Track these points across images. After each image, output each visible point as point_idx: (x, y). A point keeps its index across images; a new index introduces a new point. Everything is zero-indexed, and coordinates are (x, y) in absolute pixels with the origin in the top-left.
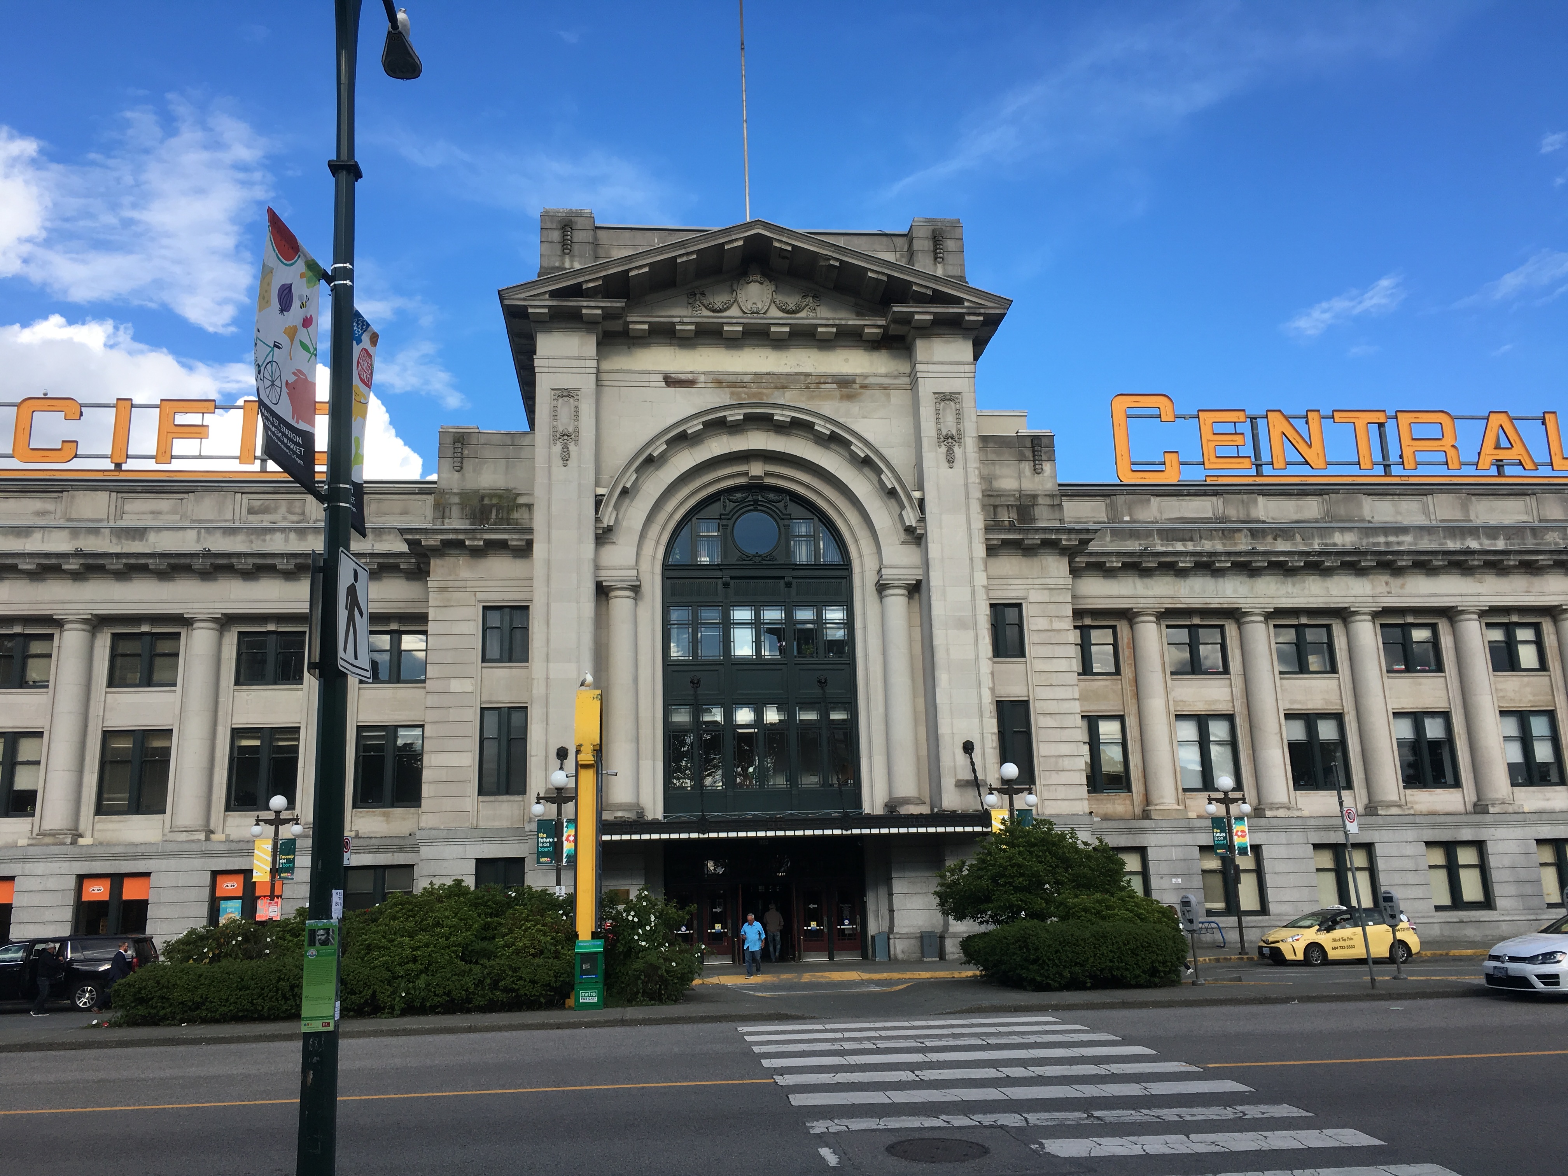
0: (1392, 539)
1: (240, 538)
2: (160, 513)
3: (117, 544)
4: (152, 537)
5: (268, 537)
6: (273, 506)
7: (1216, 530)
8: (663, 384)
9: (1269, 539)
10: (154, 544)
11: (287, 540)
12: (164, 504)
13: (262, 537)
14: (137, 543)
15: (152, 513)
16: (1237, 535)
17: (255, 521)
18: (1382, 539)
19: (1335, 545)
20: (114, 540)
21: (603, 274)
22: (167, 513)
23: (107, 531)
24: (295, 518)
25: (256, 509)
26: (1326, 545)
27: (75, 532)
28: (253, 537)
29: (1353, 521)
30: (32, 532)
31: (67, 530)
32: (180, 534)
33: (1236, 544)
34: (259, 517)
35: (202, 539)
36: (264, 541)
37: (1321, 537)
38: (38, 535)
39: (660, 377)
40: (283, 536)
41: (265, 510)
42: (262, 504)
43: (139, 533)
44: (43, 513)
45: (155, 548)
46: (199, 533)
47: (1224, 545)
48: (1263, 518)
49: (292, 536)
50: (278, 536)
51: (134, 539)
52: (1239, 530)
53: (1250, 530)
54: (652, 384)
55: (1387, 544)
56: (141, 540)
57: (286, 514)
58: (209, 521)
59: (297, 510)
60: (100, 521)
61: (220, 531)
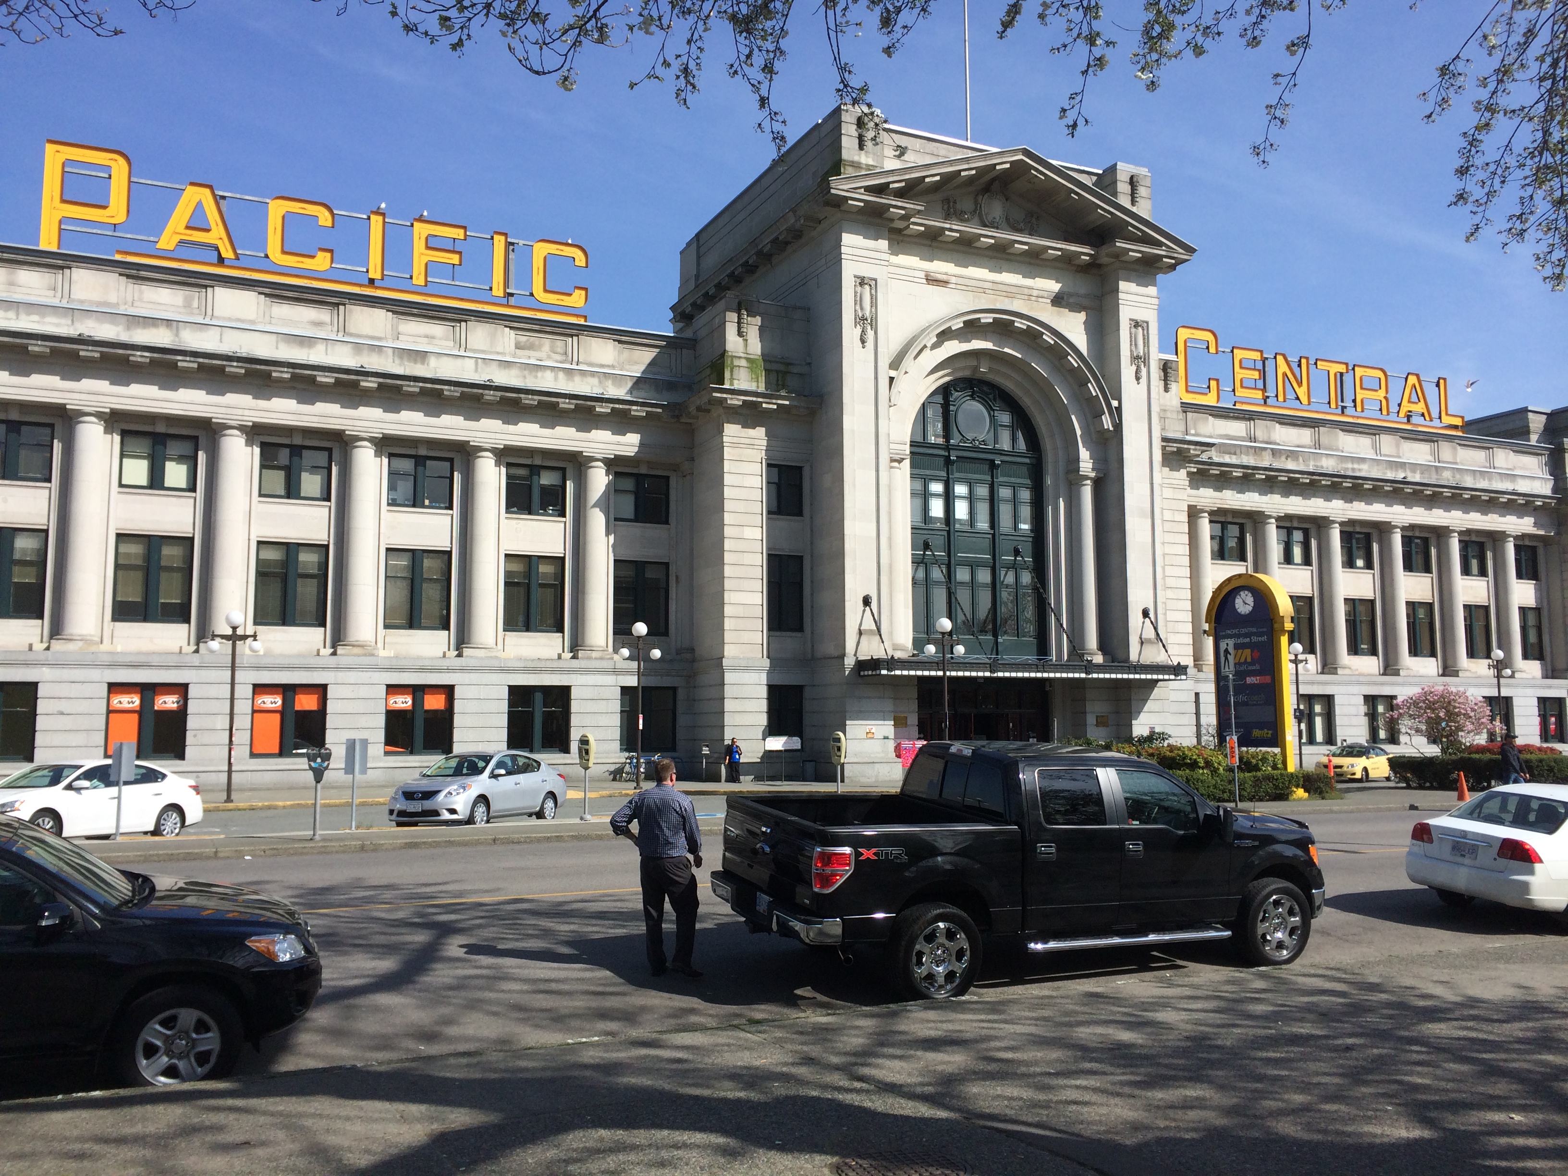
0: (1356, 466)
1: (513, 372)
2: (433, 337)
3: (400, 365)
4: (433, 361)
5: (540, 374)
6: (537, 343)
7: (1251, 447)
8: (924, 281)
9: (1283, 458)
10: (435, 368)
11: (556, 379)
12: (437, 329)
13: (534, 374)
14: (418, 365)
15: (427, 337)
16: (1264, 453)
17: (524, 357)
18: (1350, 466)
19: (1322, 467)
20: (397, 361)
21: (907, 177)
22: (440, 339)
23: (390, 351)
24: (559, 357)
25: (522, 344)
26: (1317, 466)
27: (358, 347)
28: (526, 373)
29: (1332, 450)
30: (315, 343)
31: (350, 345)
32: (459, 361)
33: (1262, 460)
34: (527, 353)
35: (479, 370)
36: (536, 377)
37: (1314, 460)
38: (321, 347)
39: (922, 275)
40: (553, 374)
41: (530, 347)
42: (528, 340)
43: (421, 356)
44: (318, 324)
45: (436, 373)
46: (477, 363)
47: (1255, 460)
48: (1278, 441)
49: (561, 375)
50: (549, 374)
51: (415, 362)
52: (1265, 449)
53: (1272, 450)
54: (916, 280)
55: (1353, 470)
56: (423, 363)
57: (550, 353)
58: (483, 352)
59: (559, 350)
60: (379, 339)
61: (495, 364)
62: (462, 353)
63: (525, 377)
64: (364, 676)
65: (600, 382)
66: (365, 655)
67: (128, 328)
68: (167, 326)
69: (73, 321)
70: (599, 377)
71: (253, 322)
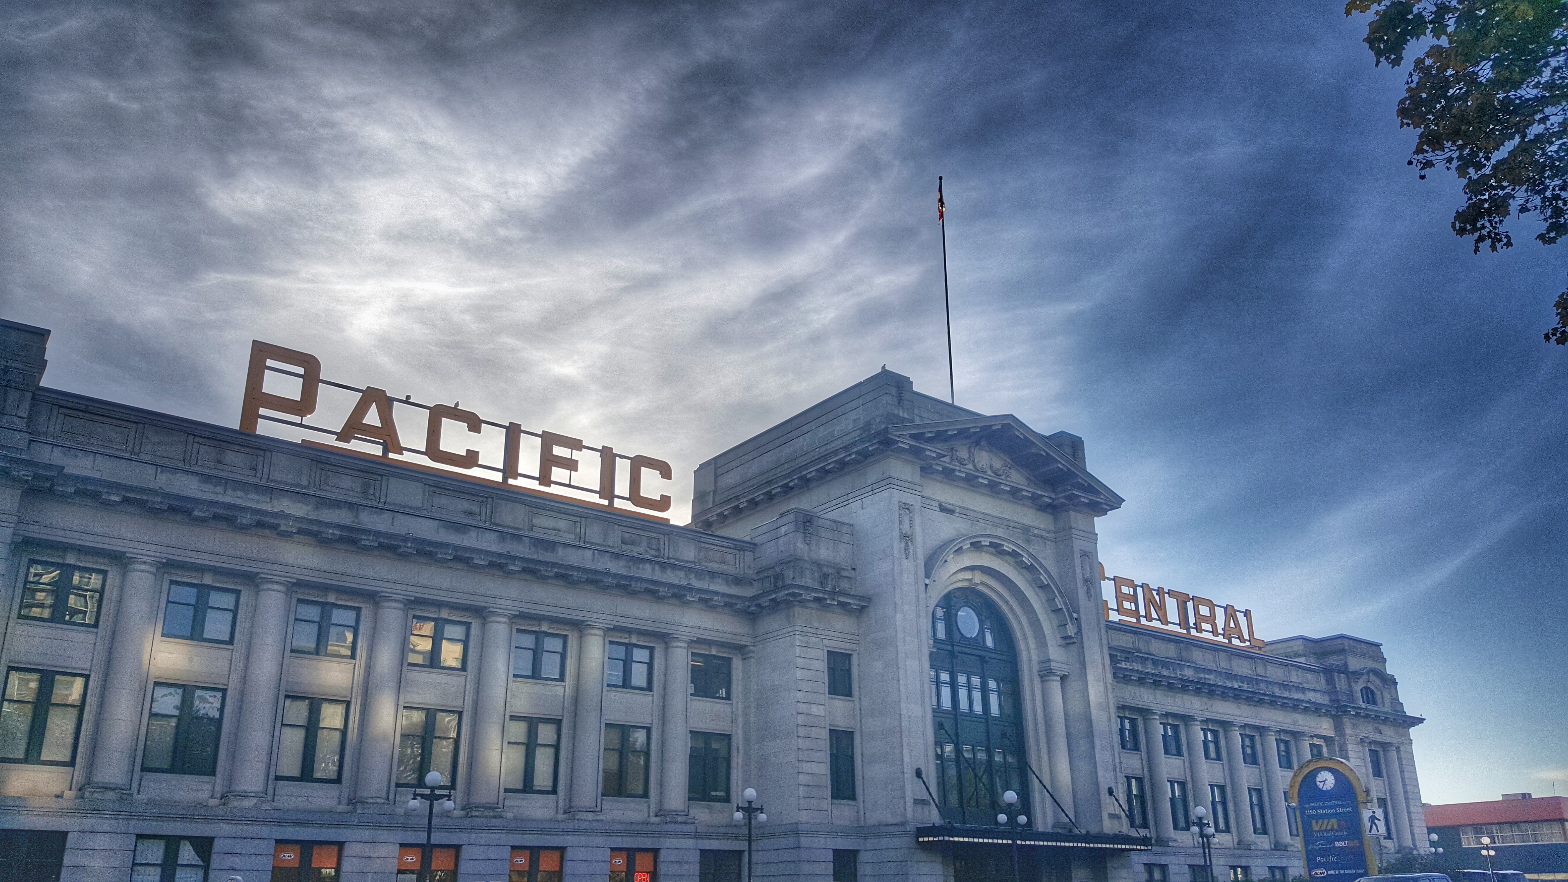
1: (622, 563)
2: (560, 530)
4: (560, 551)
5: (640, 565)
6: (637, 540)
8: (938, 509)
10: (563, 558)
11: (653, 570)
12: (561, 523)
13: (636, 565)
14: (549, 554)
15: (554, 528)
17: (629, 550)
20: (533, 549)
22: (564, 532)
24: (654, 553)
25: (627, 540)
27: (503, 536)
28: (630, 563)
30: (468, 530)
31: (498, 534)
32: (580, 552)
34: (629, 547)
36: (638, 568)
38: (473, 534)
39: (937, 504)
41: (633, 543)
42: (630, 537)
43: (549, 545)
44: (470, 513)
46: (594, 554)
49: (657, 567)
50: (648, 567)
54: (934, 508)
56: (552, 552)
57: (647, 549)
58: (599, 545)
59: (654, 547)
60: (519, 529)
61: (607, 556)
62: (581, 544)
63: (630, 568)
64: (494, 837)
65: (686, 575)
66: (495, 817)
67: (317, 508)
68: (349, 509)
69: (271, 498)
70: (685, 571)
71: (418, 509)
